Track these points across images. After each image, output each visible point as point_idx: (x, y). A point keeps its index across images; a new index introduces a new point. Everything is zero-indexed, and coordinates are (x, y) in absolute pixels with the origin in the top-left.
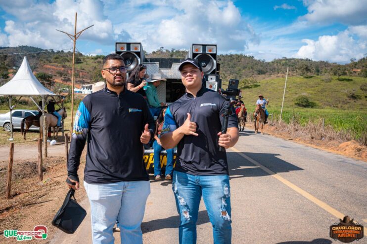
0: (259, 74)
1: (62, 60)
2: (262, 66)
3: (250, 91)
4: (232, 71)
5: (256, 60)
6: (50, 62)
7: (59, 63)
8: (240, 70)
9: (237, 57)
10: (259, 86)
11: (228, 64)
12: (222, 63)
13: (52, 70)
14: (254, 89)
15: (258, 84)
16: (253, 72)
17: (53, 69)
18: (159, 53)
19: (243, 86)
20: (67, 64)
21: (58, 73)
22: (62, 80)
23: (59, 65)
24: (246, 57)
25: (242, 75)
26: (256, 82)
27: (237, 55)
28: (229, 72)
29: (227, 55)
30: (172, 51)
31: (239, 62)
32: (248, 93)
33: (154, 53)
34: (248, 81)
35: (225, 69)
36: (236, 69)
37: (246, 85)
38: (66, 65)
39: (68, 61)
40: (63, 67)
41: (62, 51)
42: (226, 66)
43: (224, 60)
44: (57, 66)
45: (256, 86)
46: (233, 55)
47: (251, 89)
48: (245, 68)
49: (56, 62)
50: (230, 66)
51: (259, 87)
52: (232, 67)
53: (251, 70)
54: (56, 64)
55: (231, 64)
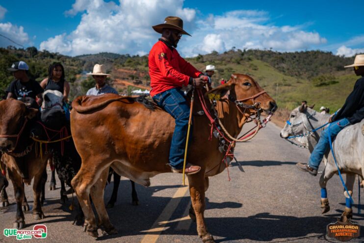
0: (338, 70)
1: (134, 63)
2: (341, 62)
3: (326, 89)
4: (308, 69)
5: (334, 56)
6: (123, 66)
7: (132, 67)
8: (316, 67)
9: (314, 53)
10: (338, 82)
11: (304, 62)
12: (297, 61)
13: (124, 74)
14: (332, 86)
15: (336, 80)
16: (331, 69)
17: (126, 73)
18: (230, 53)
19: (319, 84)
20: (139, 67)
21: (130, 76)
22: (134, 83)
23: (132, 68)
24: (323, 53)
25: (319, 72)
26: (335, 78)
27: (313, 51)
28: (305, 70)
29: (302, 52)
30: (244, 50)
31: (316, 58)
32: (325, 90)
33: (226, 53)
34: (324, 78)
35: (300, 67)
36: (313, 66)
37: (322, 82)
38: (138, 69)
39: (140, 64)
40: (136, 70)
41: (138, 56)
42: (301, 64)
43: (300, 57)
44: (129, 69)
45: (334, 83)
46: (309, 52)
47: (328, 87)
48: (322, 64)
49: (128, 66)
50: (306, 63)
51: (337, 84)
52: (309, 64)
53: (329, 66)
54: (129, 68)
55: (307, 61)
